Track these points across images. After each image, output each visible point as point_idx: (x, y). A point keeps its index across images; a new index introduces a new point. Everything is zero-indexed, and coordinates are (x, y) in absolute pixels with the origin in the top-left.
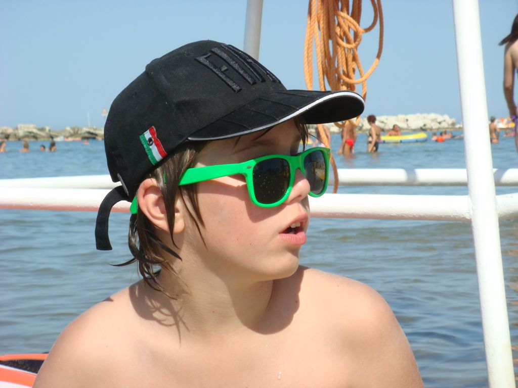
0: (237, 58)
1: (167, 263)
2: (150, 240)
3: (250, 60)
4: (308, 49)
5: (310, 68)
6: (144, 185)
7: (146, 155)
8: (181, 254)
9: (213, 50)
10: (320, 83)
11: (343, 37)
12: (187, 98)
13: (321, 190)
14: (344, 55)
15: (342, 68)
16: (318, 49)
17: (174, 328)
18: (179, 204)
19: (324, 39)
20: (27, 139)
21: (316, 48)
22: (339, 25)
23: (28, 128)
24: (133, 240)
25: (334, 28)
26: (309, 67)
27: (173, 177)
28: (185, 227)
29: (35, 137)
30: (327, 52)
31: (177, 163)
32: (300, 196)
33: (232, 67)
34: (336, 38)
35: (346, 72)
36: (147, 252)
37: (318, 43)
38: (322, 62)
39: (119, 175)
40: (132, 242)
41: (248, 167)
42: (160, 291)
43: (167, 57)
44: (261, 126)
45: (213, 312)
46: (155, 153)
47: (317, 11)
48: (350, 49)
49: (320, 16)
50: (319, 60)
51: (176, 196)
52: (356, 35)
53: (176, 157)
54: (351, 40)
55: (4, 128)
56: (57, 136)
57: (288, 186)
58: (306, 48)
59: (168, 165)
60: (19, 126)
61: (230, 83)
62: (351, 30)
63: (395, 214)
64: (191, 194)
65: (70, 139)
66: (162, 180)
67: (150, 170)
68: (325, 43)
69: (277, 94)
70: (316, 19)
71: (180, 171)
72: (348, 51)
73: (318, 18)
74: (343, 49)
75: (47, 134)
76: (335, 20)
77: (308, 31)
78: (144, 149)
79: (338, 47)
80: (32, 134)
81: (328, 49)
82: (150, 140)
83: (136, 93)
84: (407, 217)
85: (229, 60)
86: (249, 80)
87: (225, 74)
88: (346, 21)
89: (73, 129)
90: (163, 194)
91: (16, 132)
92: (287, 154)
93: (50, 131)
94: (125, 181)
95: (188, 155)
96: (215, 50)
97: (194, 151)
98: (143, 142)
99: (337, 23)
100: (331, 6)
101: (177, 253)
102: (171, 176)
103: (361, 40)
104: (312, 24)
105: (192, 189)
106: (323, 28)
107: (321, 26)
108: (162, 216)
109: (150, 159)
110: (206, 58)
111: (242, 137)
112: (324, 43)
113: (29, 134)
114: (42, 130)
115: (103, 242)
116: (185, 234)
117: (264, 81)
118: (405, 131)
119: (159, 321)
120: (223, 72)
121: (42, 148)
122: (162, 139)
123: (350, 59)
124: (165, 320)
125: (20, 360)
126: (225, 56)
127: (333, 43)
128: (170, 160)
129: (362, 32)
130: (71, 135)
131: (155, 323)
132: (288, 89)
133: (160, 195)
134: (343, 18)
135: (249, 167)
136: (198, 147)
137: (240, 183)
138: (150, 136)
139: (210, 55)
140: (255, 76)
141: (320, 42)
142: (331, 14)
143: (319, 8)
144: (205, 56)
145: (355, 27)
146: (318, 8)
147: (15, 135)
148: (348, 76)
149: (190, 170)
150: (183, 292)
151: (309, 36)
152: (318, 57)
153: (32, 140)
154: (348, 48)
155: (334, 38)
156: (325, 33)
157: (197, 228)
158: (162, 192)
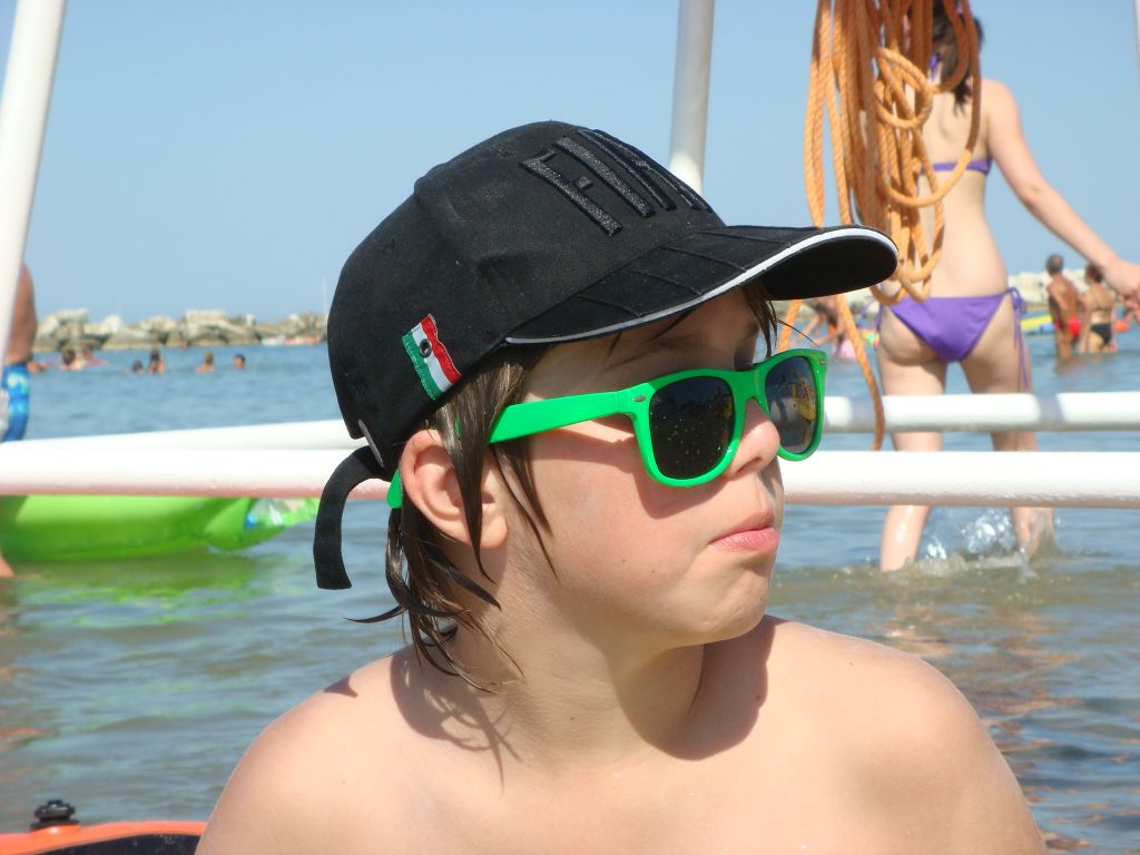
0: (612, 157)
1: (468, 613)
2: (431, 564)
3: (640, 164)
4: (814, 131)
5: (818, 174)
6: (413, 443)
7: (417, 379)
8: (502, 595)
9: (560, 143)
10: (841, 206)
11: (890, 103)
12: (504, 251)
13: (807, 444)
14: (893, 143)
15: (890, 171)
16: (837, 133)
17: (489, 754)
18: (491, 483)
19: (848, 109)
20: (204, 343)
21: (832, 129)
22: (882, 77)
23: (207, 318)
24: (395, 565)
25: (871, 86)
26: (816, 171)
27: (476, 424)
28: (508, 533)
29: (223, 337)
30: (856, 139)
31: (483, 395)
32: (757, 459)
33: (602, 179)
34: (876, 107)
35: (898, 181)
36: (427, 592)
37: (837, 118)
38: (845, 159)
39: (361, 424)
40: (393, 570)
41: (637, 399)
42: (458, 675)
43: (460, 160)
44: (664, 309)
45: (573, 718)
46: (436, 374)
47: (833, 48)
48: (907, 131)
49: (839, 60)
50: (837, 157)
51: (485, 466)
52: (921, 99)
53: (482, 380)
54: (909, 111)
55: (157, 319)
56: (271, 335)
57: (730, 440)
58: (809, 130)
59: (465, 399)
60: (189, 314)
61: (598, 214)
62: (907, 87)
63: (1013, 496)
64: (518, 461)
65: (298, 341)
66: (451, 431)
67: (426, 413)
68: (852, 118)
69: (700, 237)
70: (831, 66)
71: (490, 411)
72: (902, 134)
73: (834, 63)
74: (890, 130)
75: (248, 329)
76: (872, 68)
77: (813, 92)
78: (412, 364)
79: (880, 125)
80: (217, 332)
81: (858, 131)
82: (424, 345)
83: (393, 241)
84: (1039, 500)
85: (596, 164)
86: (641, 206)
87: (585, 196)
88: (897, 68)
89: (305, 318)
90: (454, 462)
91: (183, 327)
92: (727, 368)
93: (254, 323)
94: (375, 437)
95: (507, 376)
96: (565, 143)
97: (521, 368)
98: (409, 351)
99: (876, 72)
100: (864, 36)
101: (491, 594)
102: (471, 424)
103: (930, 110)
104: (821, 76)
105: (520, 451)
106: (846, 84)
107: (842, 82)
108: (455, 510)
109: (425, 386)
110: (544, 162)
111: (624, 334)
112: (849, 118)
113: (211, 332)
114: (238, 321)
115: (331, 573)
116: (510, 549)
117: (672, 207)
118: (1035, 309)
119: (458, 742)
120: (582, 192)
121: (239, 361)
122: (449, 343)
123: (907, 152)
124: (468, 740)
125: (169, 836)
126: (586, 155)
127: (868, 116)
128: (468, 389)
129: (935, 93)
130: (301, 332)
131: (449, 744)
132: (728, 224)
133: (451, 465)
134: (890, 62)
135: (640, 400)
136: (528, 358)
137: (624, 436)
138: (425, 337)
139: (554, 156)
140: (654, 198)
141: (841, 115)
142: (864, 54)
143: (836, 42)
144: (543, 157)
145: (918, 81)
146: (833, 41)
147: (181, 334)
148: (903, 190)
149: (511, 408)
150: (509, 675)
151: (816, 103)
152: (837, 148)
153: (217, 343)
154: (901, 129)
155: (871, 108)
156: (851, 94)
157: (535, 537)
158: (454, 459)
